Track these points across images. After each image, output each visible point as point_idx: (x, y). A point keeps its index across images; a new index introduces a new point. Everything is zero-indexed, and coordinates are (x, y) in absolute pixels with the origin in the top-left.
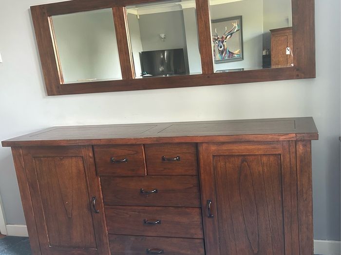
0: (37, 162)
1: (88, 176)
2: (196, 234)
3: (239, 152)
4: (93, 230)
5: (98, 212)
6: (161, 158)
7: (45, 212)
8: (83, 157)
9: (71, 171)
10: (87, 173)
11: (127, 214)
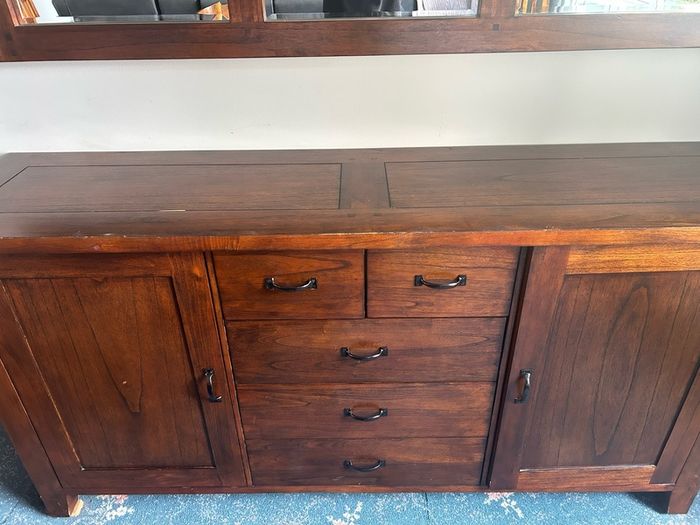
0: (16, 292)
1: (190, 323)
2: (470, 430)
3: (638, 267)
4: (203, 435)
5: (220, 401)
6: (412, 279)
7: (59, 403)
8: (171, 278)
9: (132, 313)
10: (184, 316)
11: (300, 400)
